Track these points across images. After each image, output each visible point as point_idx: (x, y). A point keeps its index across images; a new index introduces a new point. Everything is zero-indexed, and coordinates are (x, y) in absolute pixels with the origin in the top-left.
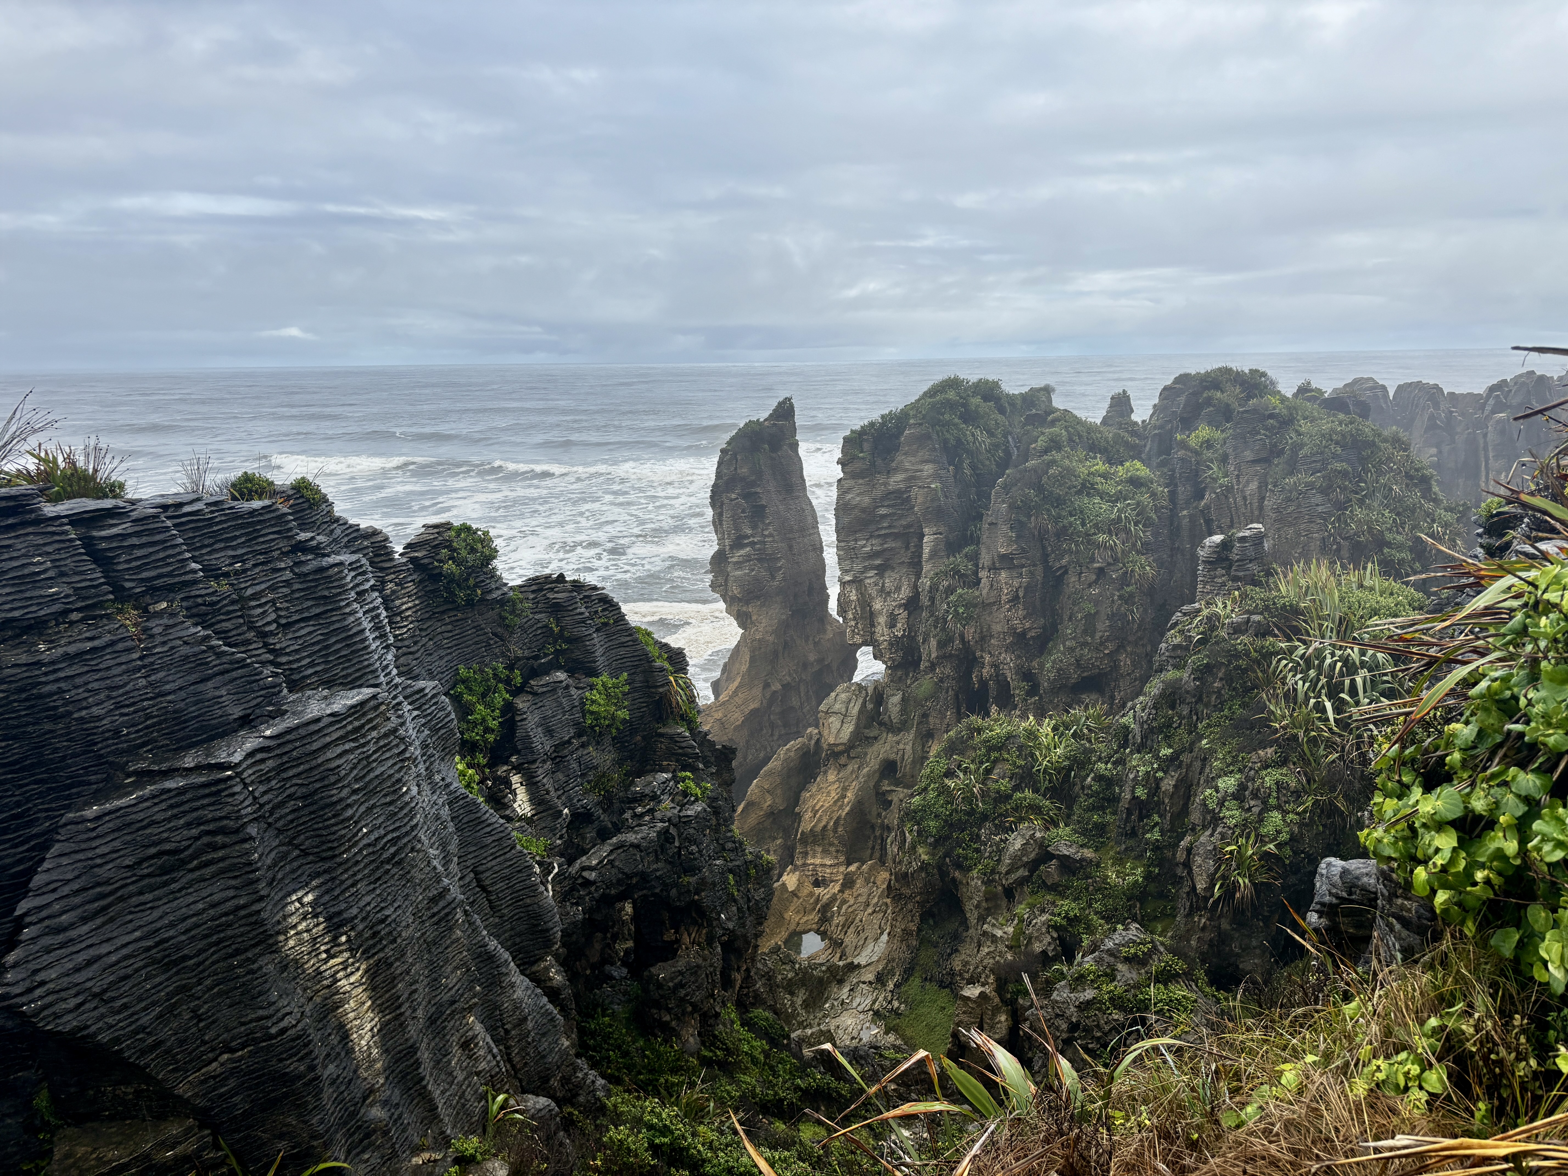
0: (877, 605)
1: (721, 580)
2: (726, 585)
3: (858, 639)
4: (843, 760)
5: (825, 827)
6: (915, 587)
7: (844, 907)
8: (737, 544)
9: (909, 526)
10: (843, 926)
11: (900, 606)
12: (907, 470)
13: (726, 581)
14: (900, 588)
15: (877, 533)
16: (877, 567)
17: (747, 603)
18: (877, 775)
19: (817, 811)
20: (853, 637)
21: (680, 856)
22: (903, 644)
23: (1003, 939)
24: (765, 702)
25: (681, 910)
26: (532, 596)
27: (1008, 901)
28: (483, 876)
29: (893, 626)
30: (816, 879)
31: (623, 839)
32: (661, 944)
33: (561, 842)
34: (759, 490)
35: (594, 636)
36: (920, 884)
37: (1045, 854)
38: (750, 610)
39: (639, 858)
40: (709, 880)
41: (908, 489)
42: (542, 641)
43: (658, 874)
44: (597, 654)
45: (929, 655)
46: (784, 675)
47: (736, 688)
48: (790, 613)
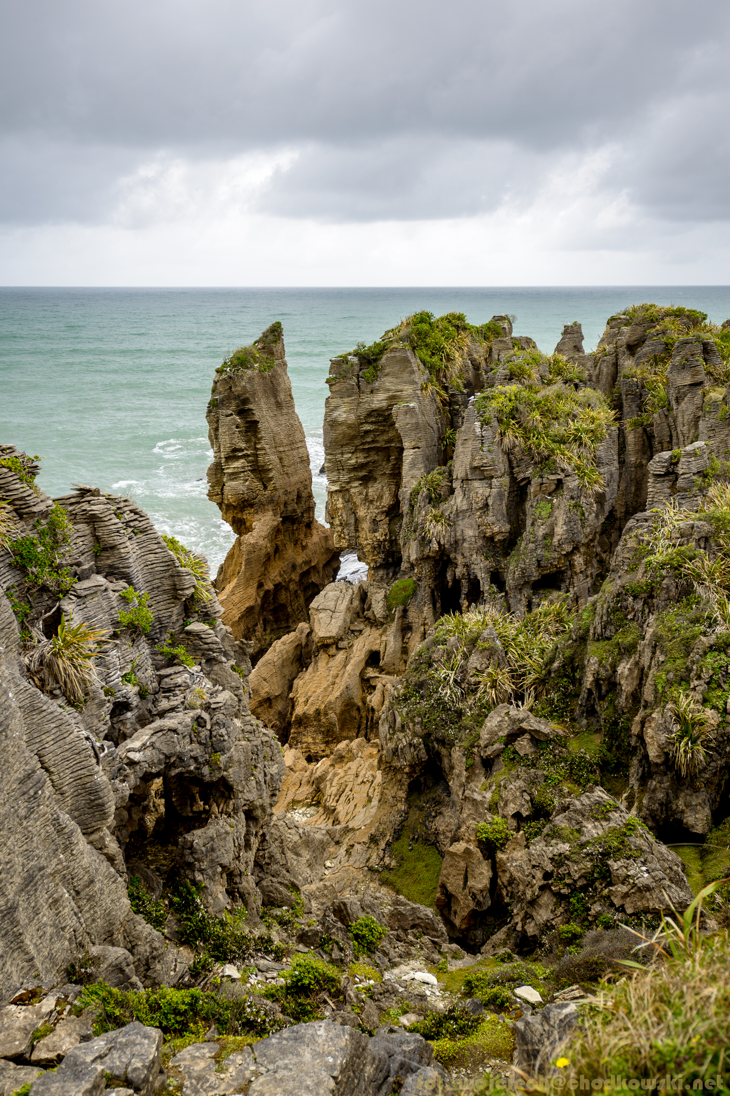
0: (361, 512)
1: (218, 489)
2: (222, 494)
3: (344, 544)
4: (332, 650)
5: (317, 710)
6: (396, 496)
7: (336, 778)
8: (233, 456)
9: (390, 441)
10: (336, 796)
11: (383, 512)
12: (388, 390)
13: (222, 489)
14: (382, 497)
15: (361, 447)
16: (361, 478)
17: (242, 510)
18: (363, 664)
19: (310, 697)
20: (340, 541)
21: (211, 738)
22: (384, 547)
23: (482, 803)
24: (259, 600)
25: (212, 785)
26: (71, 508)
27: (487, 770)
28: (46, 759)
29: (375, 531)
30: (309, 756)
31: (162, 724)
32: (190, 814)
33: (105, 727)
34: (251, 406)
35: (128, 544)
36: (409, 757)
37: (518, 729)
38: (245, 517)
39: (176, 740)
40: (235, 758)
41: (389, 408)
42: (81, 549)
43: (192, 754)
44: (131, 560)
45: (409, 557)
46: (276, 576)
47: (234, 587)
48: (281, 519)
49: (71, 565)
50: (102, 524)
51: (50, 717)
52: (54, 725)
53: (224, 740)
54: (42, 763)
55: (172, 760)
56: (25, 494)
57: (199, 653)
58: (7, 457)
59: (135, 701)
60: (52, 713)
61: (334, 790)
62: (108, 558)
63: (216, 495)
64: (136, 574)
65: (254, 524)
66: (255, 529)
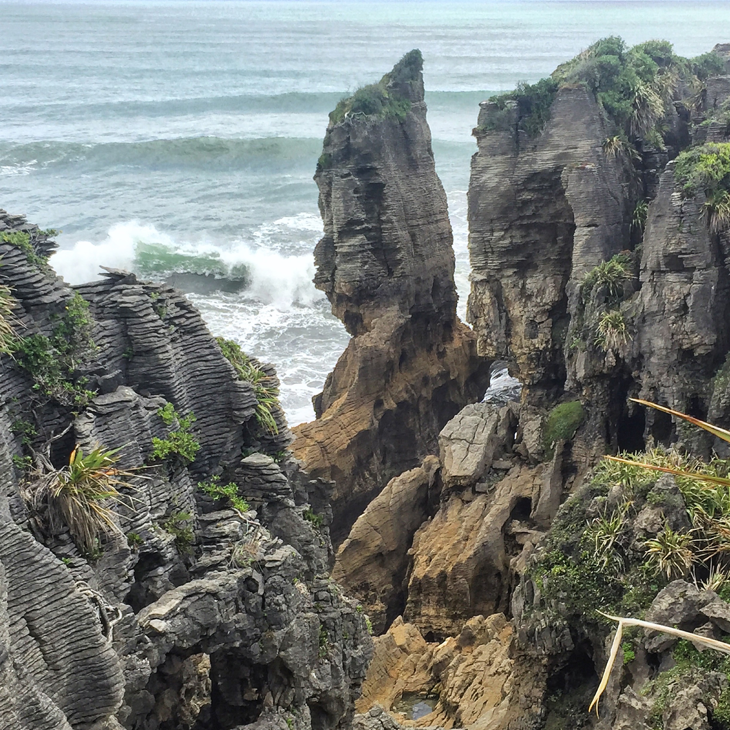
0: (516, 310)
1: (327, 275)
2: (333, 280)
3: (491, 352)
4: (467, 495)
5: (442, 572)
6: (562, 290)
7: (462, 666)
8: (348, 230)
9: (558, 215)
10: (459, 688)
11: (544, 312)
12: (556, 147)
13: (333, 275)
14: (544, 291)
15: (518, 223)
16: (517, 265)
17: (358, 303)
18: (507, 514)
19: (434, 555)
20: (485, 348)
21: (263, 607)
22: (545, 358)
23: (641, 712)
24: (376, 423)
25: (264, 668)
26: (97, 299)
27: (652, 668)
28: (37, 624)
29: (533, 336)
30: (430, 632)
31: (198, 585)
32: (241, 704)
33: (127, 585)
34: (376, 164)
35: (169, 347)
36: (548, 644)
37: (698, 616)
38: (361, 312)
39: (216, 607)
40: (297, 634)
41: (558, 170)
42: (107, 352)
43: (237, 626)
44: (171, 369)
45: (575, 374)
46: (401, 391)
47: (343, 405)
48: (410, 316)
49: (91, 373)
50: (137, 320)
51: (43, 570)
52: (49, 581)
53: (281, 611)
54: (31, 628)
55: (211, 632)
56: (33, 280)
57: (259, 494)
58: (12, 231)
59: (170, 554)
60: (46, 565)
61: (457, 681)
62: (142, 365)
63: (325, 282)
64: (178, 387)
65: (374, 321)
66: (374, 328)
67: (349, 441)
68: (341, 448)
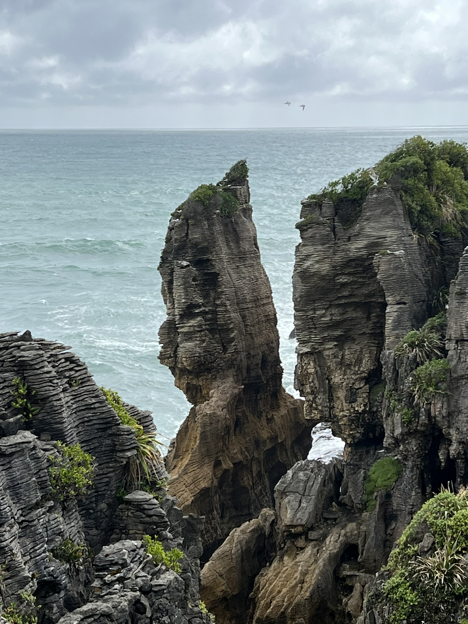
0: (337, 378)
1: (170, 352)
2: (176, 357)
3: (316, 415)
4: (301, 542)
5: (283, 614)
6: (377, 359)
8: (188, 313)
9: (371, 295)
11: (362, 379)
12: (369, 236)
13: (176, 351)
14: (361, 361)
15: (337, 302)
16: (336, 339)
17: (198, 376)
18: (337, 559)
19: (274, 597)
20: (311, 412)
22: (363, 420)
24: (216, 481)
29: (353, 400)
31: (93, 607)
34: (210, 256)
35: (62, 395)
38: (201, 384)
41: (370, 257)
44: (64, 415)
45: (393, 431)
46: (236, 453)
47: (187, 465)
48: (243, 387)
50: (34, 372)
57: (141, 526)
59: (64, 581)
63: (168, 358)
64: (69, 431)
65: (212, 391)
66: (212, 397)
67: (193, 498)
68: (186, 503)
